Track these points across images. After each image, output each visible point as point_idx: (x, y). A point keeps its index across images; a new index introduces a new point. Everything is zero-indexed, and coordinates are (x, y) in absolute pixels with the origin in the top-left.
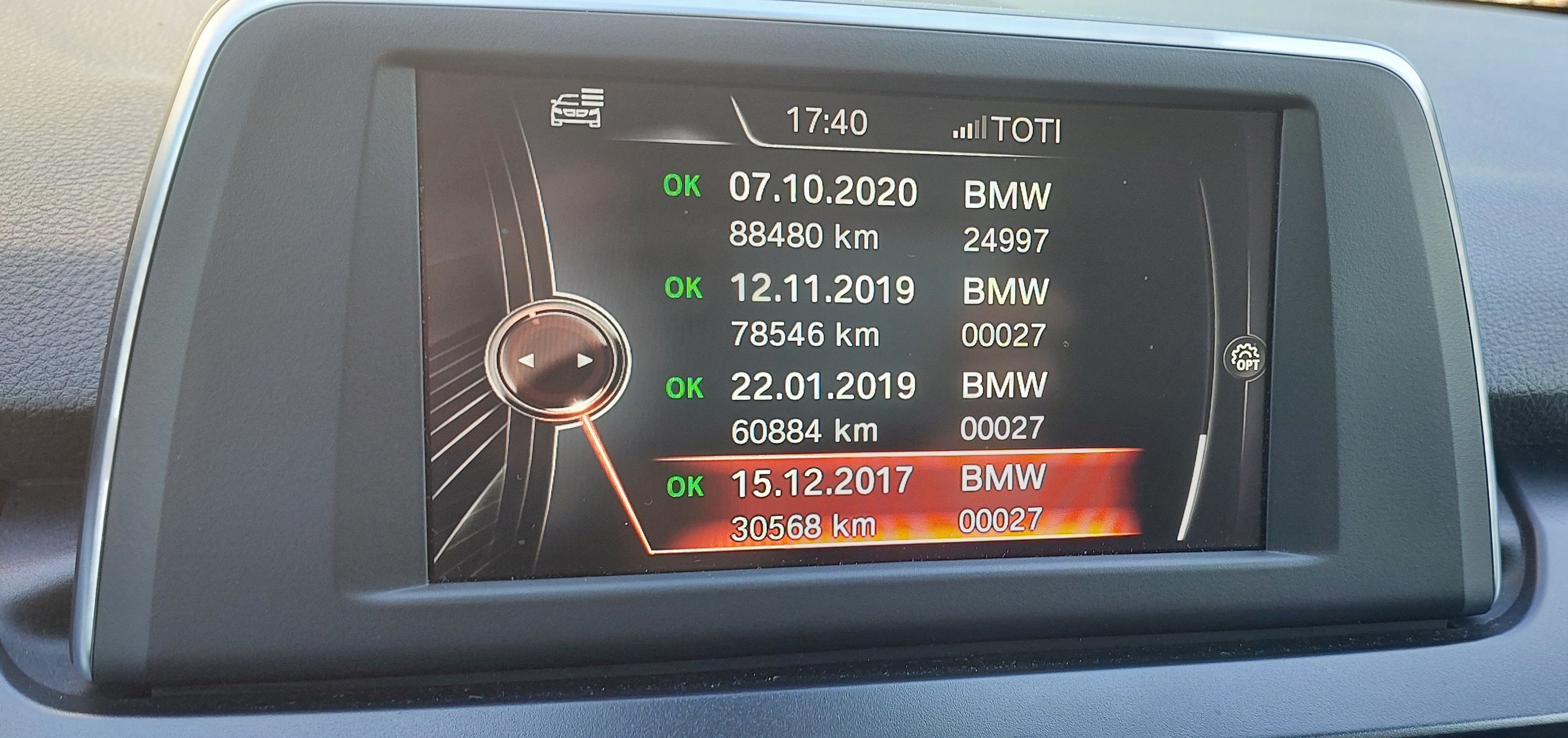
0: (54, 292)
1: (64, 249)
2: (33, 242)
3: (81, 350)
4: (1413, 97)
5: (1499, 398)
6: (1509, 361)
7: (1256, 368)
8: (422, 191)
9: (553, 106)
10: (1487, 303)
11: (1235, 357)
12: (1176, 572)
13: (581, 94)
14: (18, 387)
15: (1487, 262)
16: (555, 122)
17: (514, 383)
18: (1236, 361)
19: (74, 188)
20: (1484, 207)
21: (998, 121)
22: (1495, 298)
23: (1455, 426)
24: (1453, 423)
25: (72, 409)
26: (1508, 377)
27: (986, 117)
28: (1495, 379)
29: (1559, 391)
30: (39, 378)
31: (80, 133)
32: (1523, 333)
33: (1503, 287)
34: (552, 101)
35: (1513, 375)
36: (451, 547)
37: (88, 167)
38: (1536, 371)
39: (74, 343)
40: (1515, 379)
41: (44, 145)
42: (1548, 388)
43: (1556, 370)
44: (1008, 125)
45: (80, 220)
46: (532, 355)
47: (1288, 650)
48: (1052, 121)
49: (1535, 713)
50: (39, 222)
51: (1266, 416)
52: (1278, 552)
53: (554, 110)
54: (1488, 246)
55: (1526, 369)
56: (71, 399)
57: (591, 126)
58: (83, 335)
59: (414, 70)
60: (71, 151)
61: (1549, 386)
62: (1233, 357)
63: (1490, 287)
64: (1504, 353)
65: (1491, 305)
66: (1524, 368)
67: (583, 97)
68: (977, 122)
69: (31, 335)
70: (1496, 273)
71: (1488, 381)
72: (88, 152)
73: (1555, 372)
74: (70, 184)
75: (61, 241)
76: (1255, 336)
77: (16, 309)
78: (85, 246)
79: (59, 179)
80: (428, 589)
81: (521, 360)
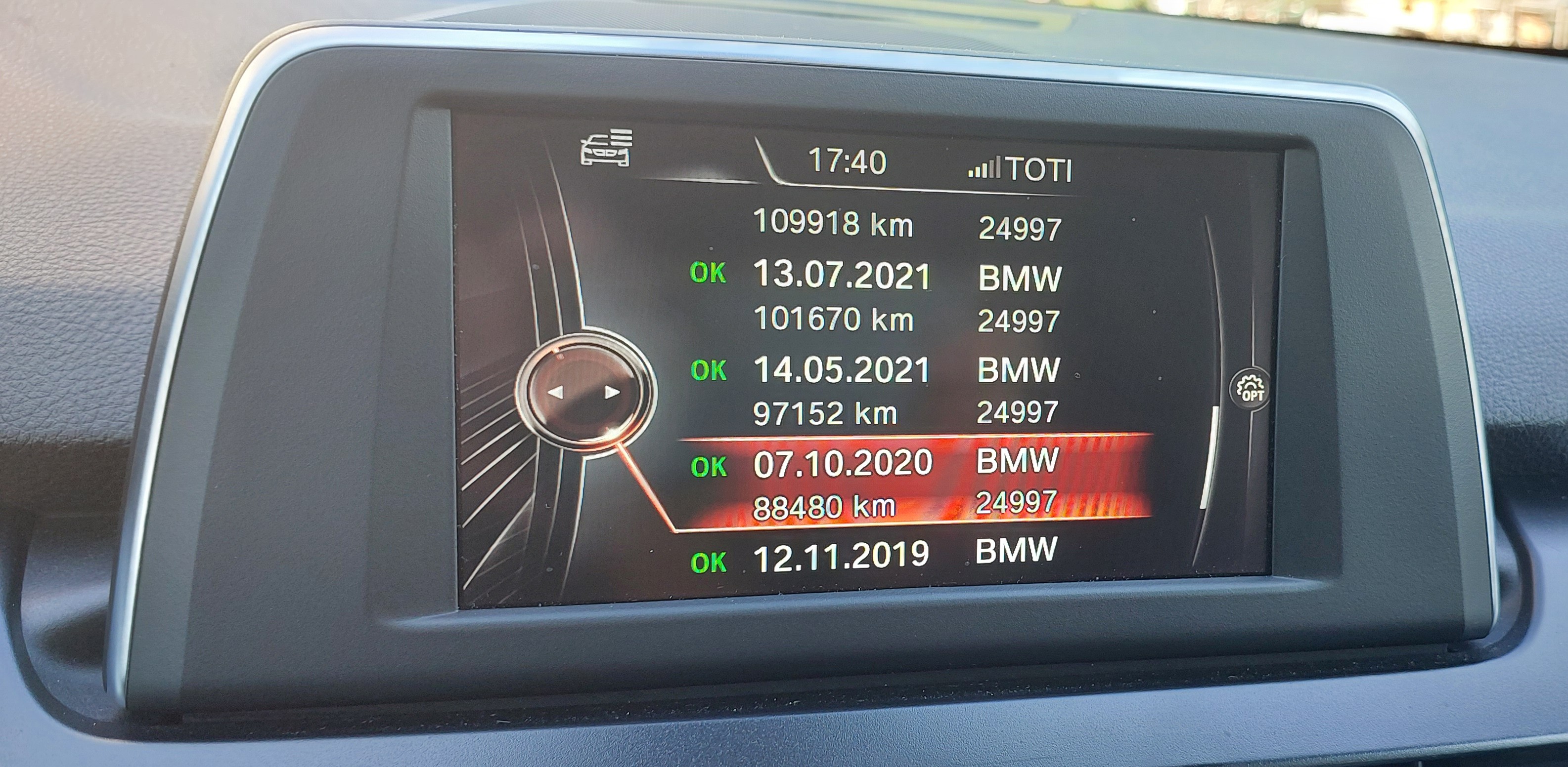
0: (83, 327)
1: (92, 286)
2: (61, 278)
3: (111, 384)
4: (1409, 138)
5: (1494, 429)
6: (1504, 393)
7: (1261, 399)
8: (455, 227)
9: (583, 147)
10: (1482, 337)
11: (1241, 388)
12: (1186, 597)
13: (610, 134)
14: (49, 420)
15: (1481, 298)
16: (585, 162)
17: (543, 414)
18: (1242, 392)
19: (99, 226)
20: (1477, 244)
21: (1012, 161)
22: (1488, 332)
23: (1453, 455)
24: (1451, 452)
25: (100, 441)
26: (1503, 409)
27: (1000, 157)
28: (1490, 411)
29: (1552, 422)
30: (69, 411)
31: (102, 171)
32: (1516, 366)
33: (1497, 321)
34: (583, 141)
35: (1507, 406)
36: (481, 574)
37: (112, 205)
38: (1529, 403)
39: (103, 377)
40: (1509, 410)
41: (67, 184)
42: (1541, 420)
43: (1548, 402)
44: (1021, 165)
45: (107, 256)
46: (561, 387)
47: (1294, 673)
48: (1064, 161)
49: (1534, 733)
50: (66, 259)
51: (1271, 445)
52: (1283, 577)
53: (584, 150)
54: (1481, 282)
55: (1520, 401)
56: (101, 432)
57: (620, 165)
58: (112, 369)
59: (449, 111)
60: (95, 190)
61: (1542, 418)
62: (1238, 388)
63: (1484, 321)
64: (1498, 386)
65: (1485, 339)
66: (1518, 400)
67: (613, 137)
68: (992, 162)
69: (61, 369)
70: (1489, 308)
71: (1484, 413)
72: (112, 190)
73: (1549, 405)
74: (96, 222)
75: (89, 277)
76: (1259, 368)
77: (46, 344)
78: (113, 282)
79: (85, 217)
80: (458, 615)
81: (550, 392)
